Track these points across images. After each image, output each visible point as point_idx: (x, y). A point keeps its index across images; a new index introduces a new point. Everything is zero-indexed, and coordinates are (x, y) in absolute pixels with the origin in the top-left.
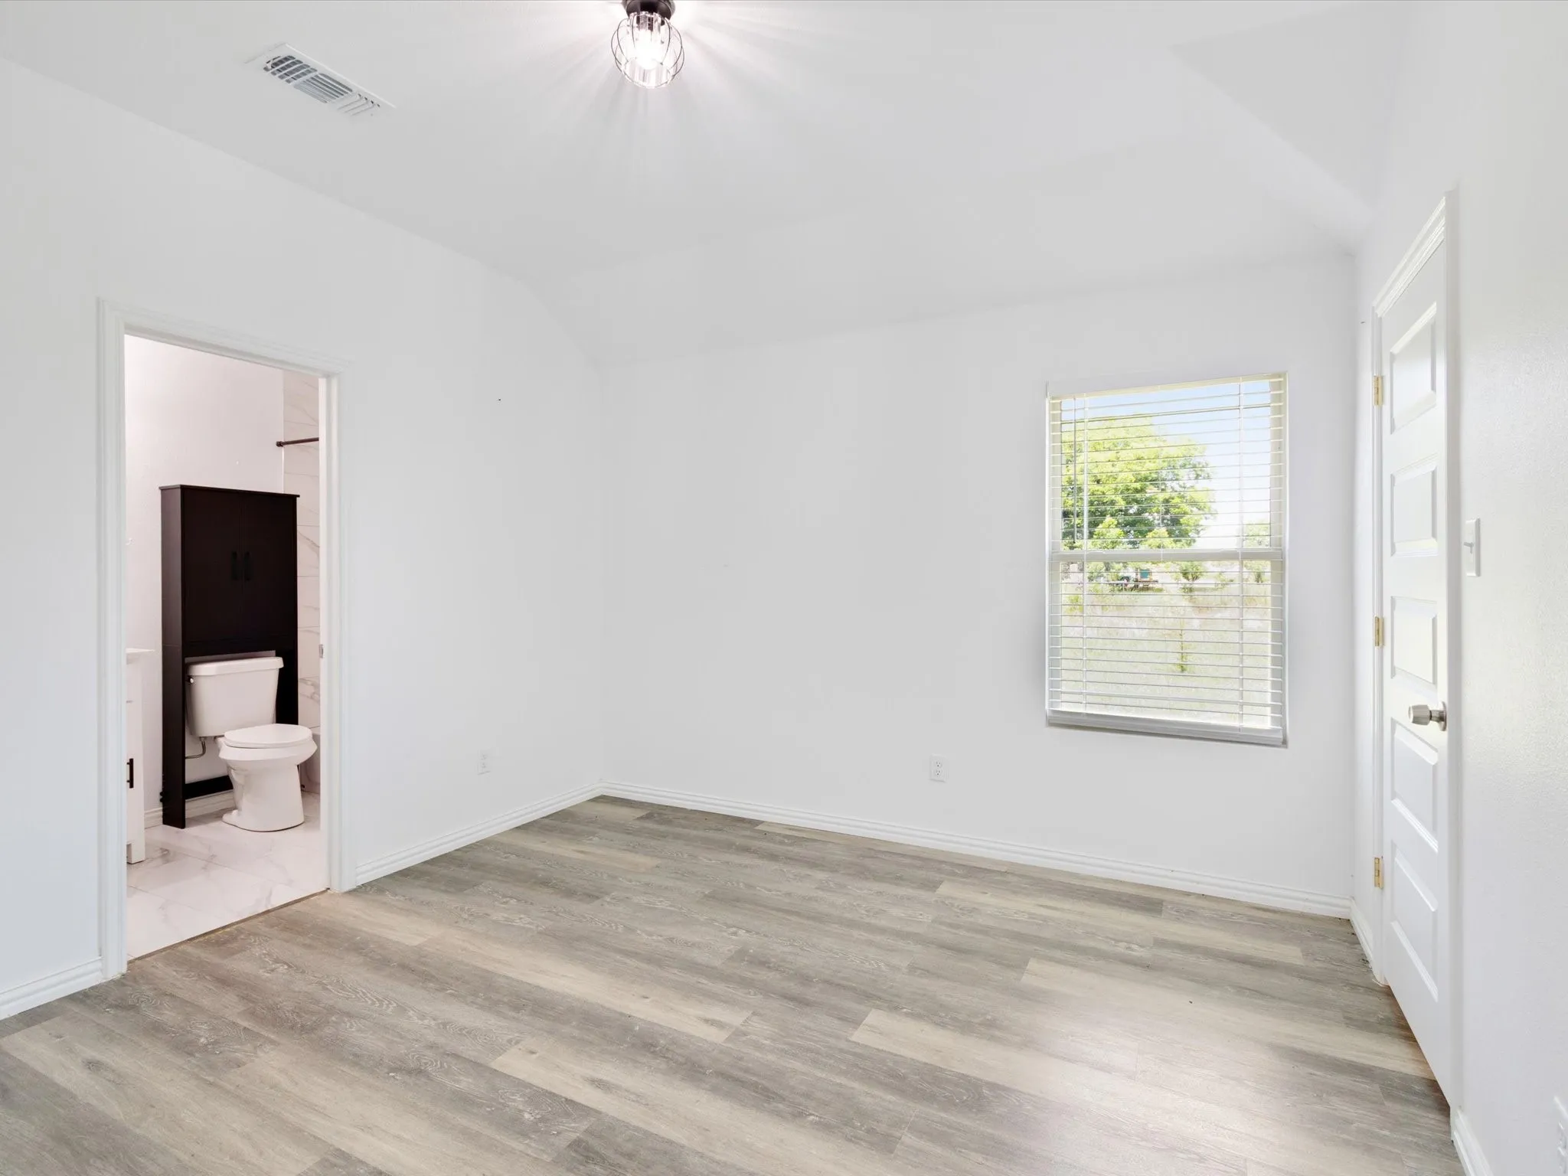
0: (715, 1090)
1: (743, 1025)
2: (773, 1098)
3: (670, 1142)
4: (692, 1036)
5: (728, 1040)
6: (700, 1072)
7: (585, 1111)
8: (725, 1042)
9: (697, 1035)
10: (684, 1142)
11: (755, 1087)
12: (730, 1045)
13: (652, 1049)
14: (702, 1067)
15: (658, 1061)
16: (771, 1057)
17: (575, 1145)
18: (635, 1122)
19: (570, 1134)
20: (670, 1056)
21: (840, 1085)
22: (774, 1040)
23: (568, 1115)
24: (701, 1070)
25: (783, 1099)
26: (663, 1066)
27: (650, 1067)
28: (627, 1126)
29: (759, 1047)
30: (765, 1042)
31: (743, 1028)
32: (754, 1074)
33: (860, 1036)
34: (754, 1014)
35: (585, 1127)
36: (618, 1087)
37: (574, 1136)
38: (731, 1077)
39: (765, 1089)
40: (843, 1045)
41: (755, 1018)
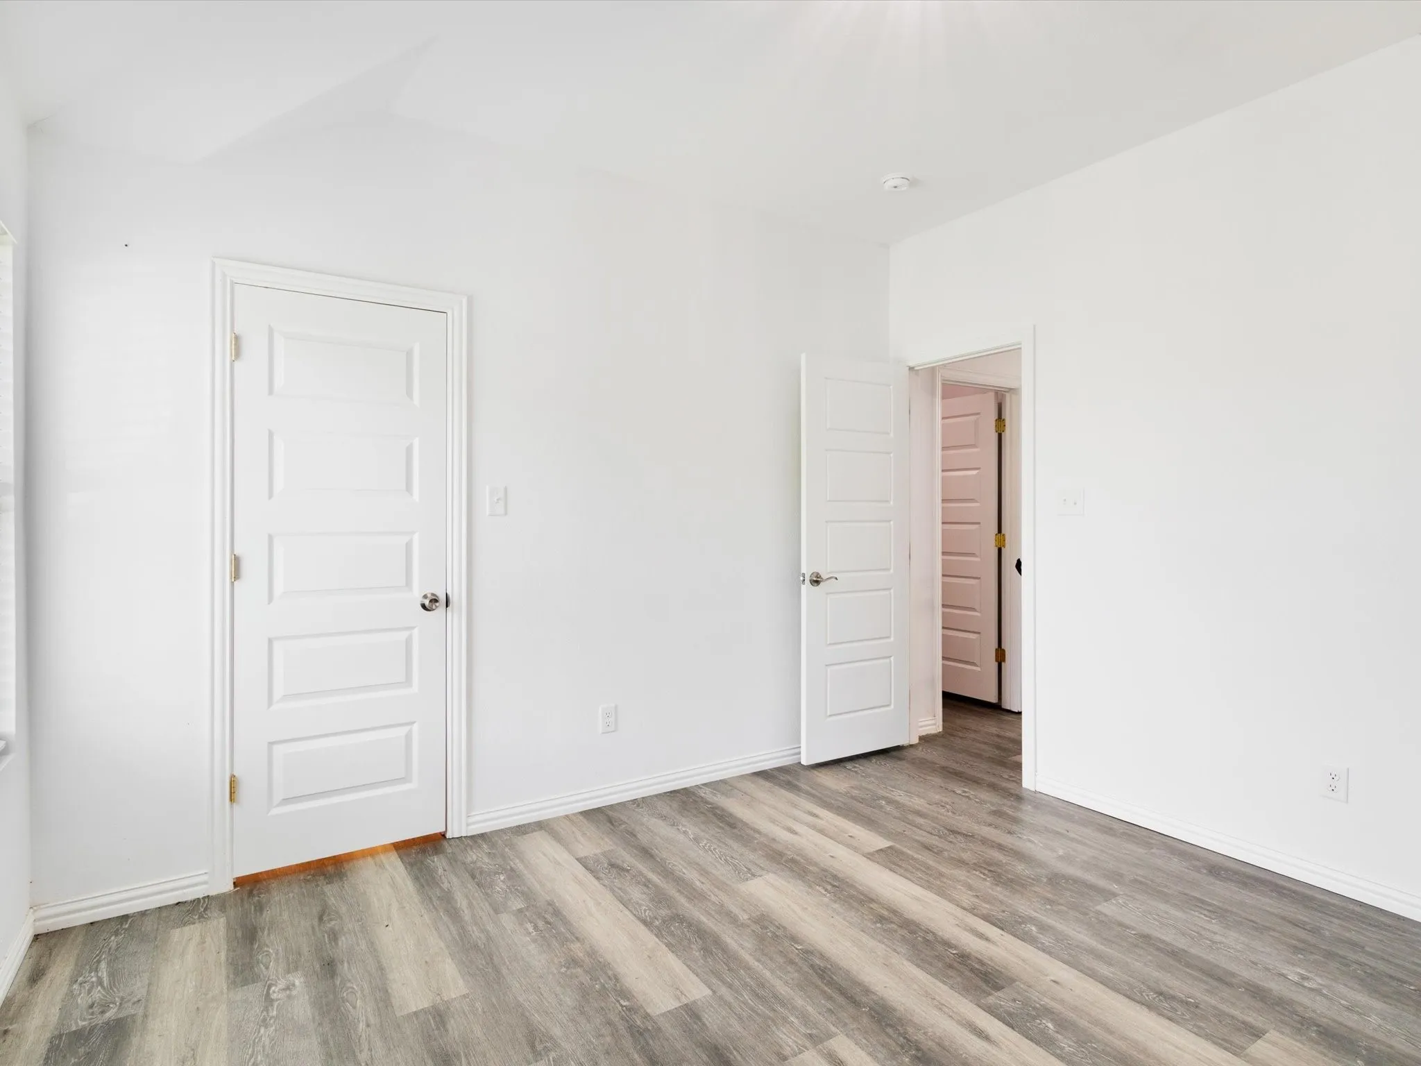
0: (867, 991)
1: (806, 1048)
2: (819, 968)
3: (918, 966)
4: (870, 1054)
5: (830, 1036)
6: (875, 1011)
7: (991, 1010)
8: (835, 1035)
9: (863, 1054)
10: (905, 962)
11: (831, 983)
12: (833, 1029)
13: (919, 1055)
14: (871, 1015)
15: (915, 1038)
16: (799, 1002)
17: (998, 988)
18: (945, 988)
19: (1003, 996)
20: (901, 1039)
21: (759, 961)
22: (785, 1019)
23: (1010, 1014)
24: (873, 1014)
25: (812, 966)
26: (910, 1030)
27: (924, 1033)
28: (952, 987)
29: (805, 1018)
30: (795, 1021)
31: (808, 1044)
32: (825, 992)
33: (697, 991)
34: (785, 1058)
35: (990, 997)
36: (959, 1023)
37: (999, 994)
38: (847, 998)
39: (822, 978)
40: (723, 991)
41: (787, 1051)
